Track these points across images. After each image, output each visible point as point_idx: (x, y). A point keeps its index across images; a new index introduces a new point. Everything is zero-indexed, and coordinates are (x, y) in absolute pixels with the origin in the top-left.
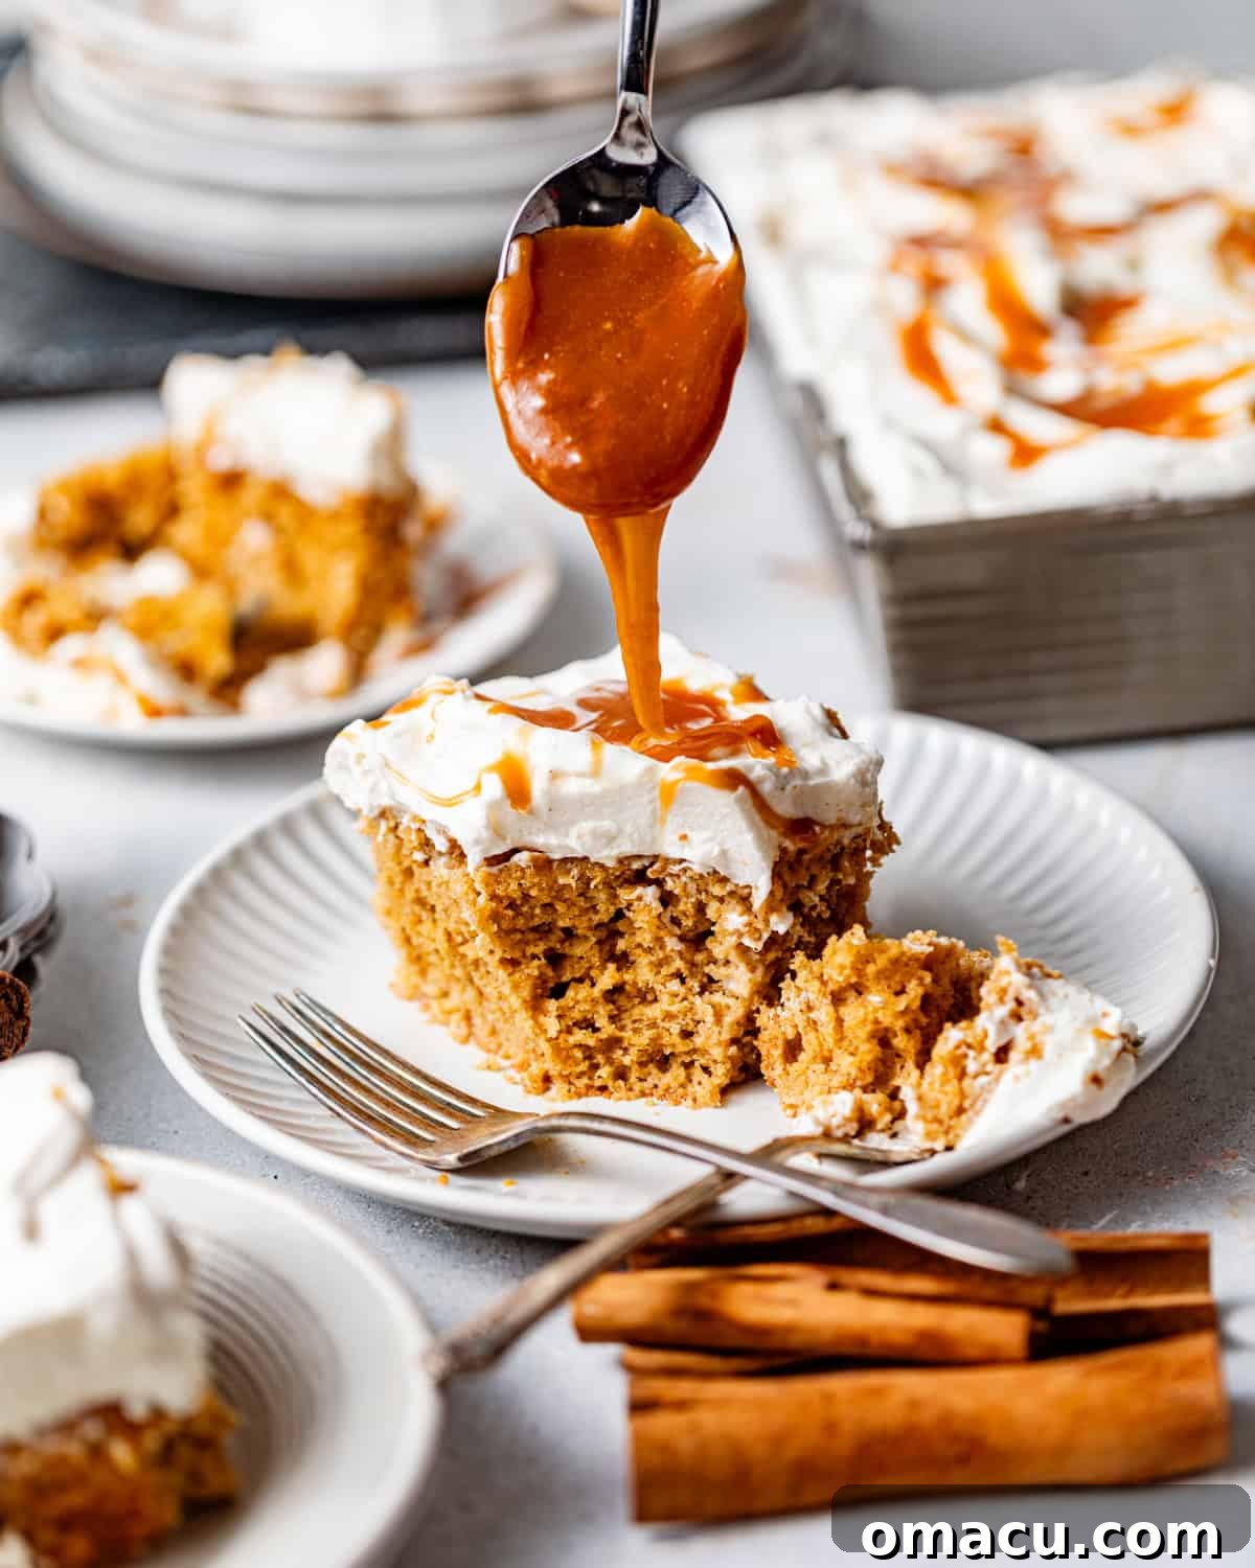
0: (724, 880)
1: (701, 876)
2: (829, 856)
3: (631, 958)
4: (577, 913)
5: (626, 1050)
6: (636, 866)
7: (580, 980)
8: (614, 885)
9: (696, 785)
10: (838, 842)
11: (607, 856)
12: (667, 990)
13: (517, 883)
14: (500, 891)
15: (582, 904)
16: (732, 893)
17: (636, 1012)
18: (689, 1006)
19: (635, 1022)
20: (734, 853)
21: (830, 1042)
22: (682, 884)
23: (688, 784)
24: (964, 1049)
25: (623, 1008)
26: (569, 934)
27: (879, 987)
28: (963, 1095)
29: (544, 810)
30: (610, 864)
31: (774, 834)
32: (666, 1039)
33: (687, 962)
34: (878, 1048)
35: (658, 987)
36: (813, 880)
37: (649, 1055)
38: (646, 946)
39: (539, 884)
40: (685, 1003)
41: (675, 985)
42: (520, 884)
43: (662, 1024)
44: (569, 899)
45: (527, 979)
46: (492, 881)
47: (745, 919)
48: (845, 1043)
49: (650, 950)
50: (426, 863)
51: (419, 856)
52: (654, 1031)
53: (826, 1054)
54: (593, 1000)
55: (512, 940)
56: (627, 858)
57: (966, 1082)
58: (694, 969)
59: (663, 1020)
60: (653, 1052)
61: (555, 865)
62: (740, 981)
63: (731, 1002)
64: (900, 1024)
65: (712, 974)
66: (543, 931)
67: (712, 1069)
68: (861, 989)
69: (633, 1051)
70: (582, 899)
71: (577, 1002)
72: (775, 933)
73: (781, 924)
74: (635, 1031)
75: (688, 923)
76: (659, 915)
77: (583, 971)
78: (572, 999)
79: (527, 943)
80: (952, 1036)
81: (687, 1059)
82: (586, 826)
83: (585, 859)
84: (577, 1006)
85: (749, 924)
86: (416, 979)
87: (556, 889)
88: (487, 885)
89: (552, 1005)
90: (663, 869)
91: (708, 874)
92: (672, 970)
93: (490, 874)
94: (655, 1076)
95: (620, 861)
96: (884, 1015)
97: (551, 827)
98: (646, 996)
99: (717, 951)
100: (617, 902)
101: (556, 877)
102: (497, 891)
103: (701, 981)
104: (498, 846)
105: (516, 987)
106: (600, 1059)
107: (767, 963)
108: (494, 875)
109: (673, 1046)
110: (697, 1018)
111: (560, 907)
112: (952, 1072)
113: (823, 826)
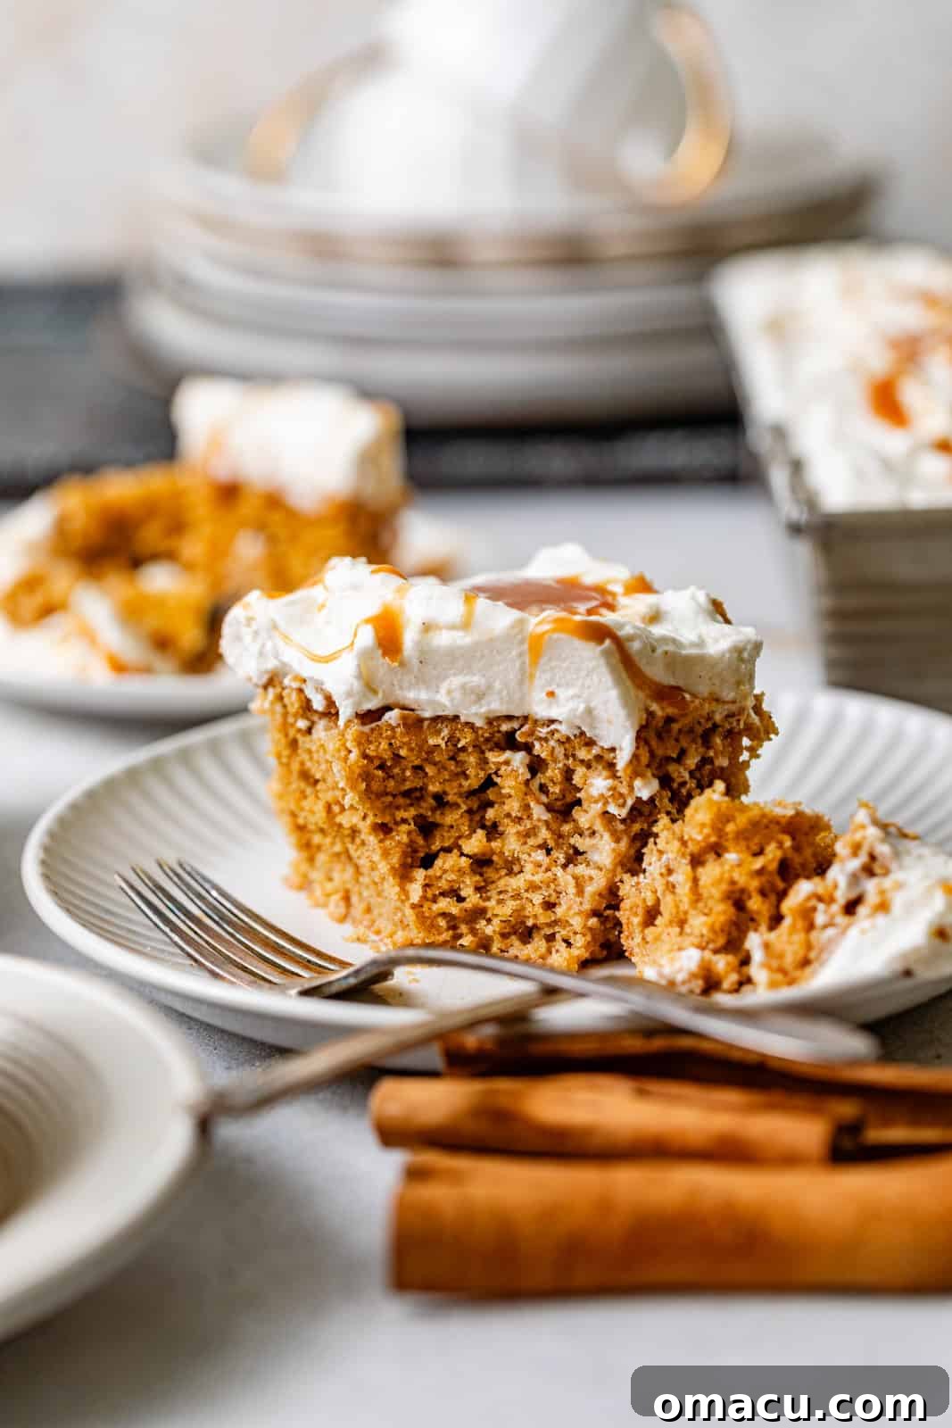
0: (590, 743)
1: (568, 739)
2: (700, 730)
3: (501, 829)
4: (447, 777)
5: (489, 921)
6: (505, 727)
7: (448, 850)
8: (484, 747)
9: (563, 636)
10: (709, 718)
11: (475, 713)
12: (532, 859)
13: (388, 742)
14: (371, 751)
15: (453, 768)
16: (599, 758)
17: (501, 884)
18: (553, 877)
19: (500, 892)
20: (600, 712)
21: (685, 905)
22: (551, 748)
23: (555, 636)
24: (813, 902)
25: (490, 880)
26: (440, 800)
27: (738, 848)
28: (809, 946)
29: (415, 662)
30: (479, 723)
31: (641, 695)
32: (529, 910)
33: (553, 832)
34: (732, 910)
35: (525, 857)
36: (683, 753)
37: (513, 927)
38: (514, 815)
39: (408, 744)
40: (549, 874)
41: (540, 856)
42: (391, 744)
43: (526, 895)
44: (440, 762)
45: (397, 846)
46: (363, 740)
47: (610, 782)
48: (700, 905)
49: (519, 820)
50: (309, 731)
51: (302, 724)
52: (518, 902)
53: (682, 916)
54: (459, 871)
55: (383, 803)
56: (498, 718)
57: (814, 935)
58: (561, 840)
59: (527, 891)
60: (517, 923)
61: (426, 724)
62: (604, 851)
63: (593, 872)
64: (754, 884)
65: (577, 845)
66: (414, 796)
67: (572, 941)
68: (720, 851)
69: (496, 921)
70: (453, 762)
71: (445, 871)
72: (639, 799)
73: (645, 789)
74: (500, 902)
75: (555, 790)
76: (527, 783)
77: (452, 840)
78: (440, 868)
79: (398, 808)
80: (803, 889)
81: (549, 931)
82: (456, 681)
83: (456, 717)
84: (444, 876)
85: (613, 789)
86: (304, 867)
87: (425, 748)
88: (359, 744)
89: (420, 874)
90: (532, 733)
91: (575, 736)
92: (540, 841)
93: (362, 733)
94: (517, 948)
95: (490, 722)
96: (741, 875)
97: (422, 680)
98: (512, 866)
99: (583, 820)
100: (487, 767)
101: (426, 738)
102: (367, 751)
103: (566, 853)
104: (369, 700)
105: (386, 854)
106: (463, 928)
107: (632, 834)
108: (366, 734)
109: (535, 916)
110: (558, 889)
111: (430, 770)
112: (800, 924)
113: (694, 696)
